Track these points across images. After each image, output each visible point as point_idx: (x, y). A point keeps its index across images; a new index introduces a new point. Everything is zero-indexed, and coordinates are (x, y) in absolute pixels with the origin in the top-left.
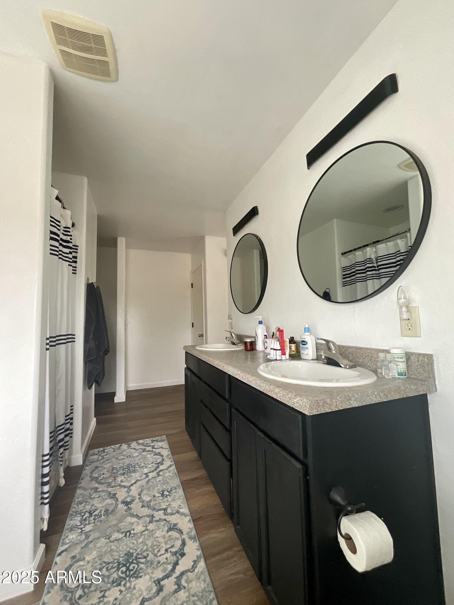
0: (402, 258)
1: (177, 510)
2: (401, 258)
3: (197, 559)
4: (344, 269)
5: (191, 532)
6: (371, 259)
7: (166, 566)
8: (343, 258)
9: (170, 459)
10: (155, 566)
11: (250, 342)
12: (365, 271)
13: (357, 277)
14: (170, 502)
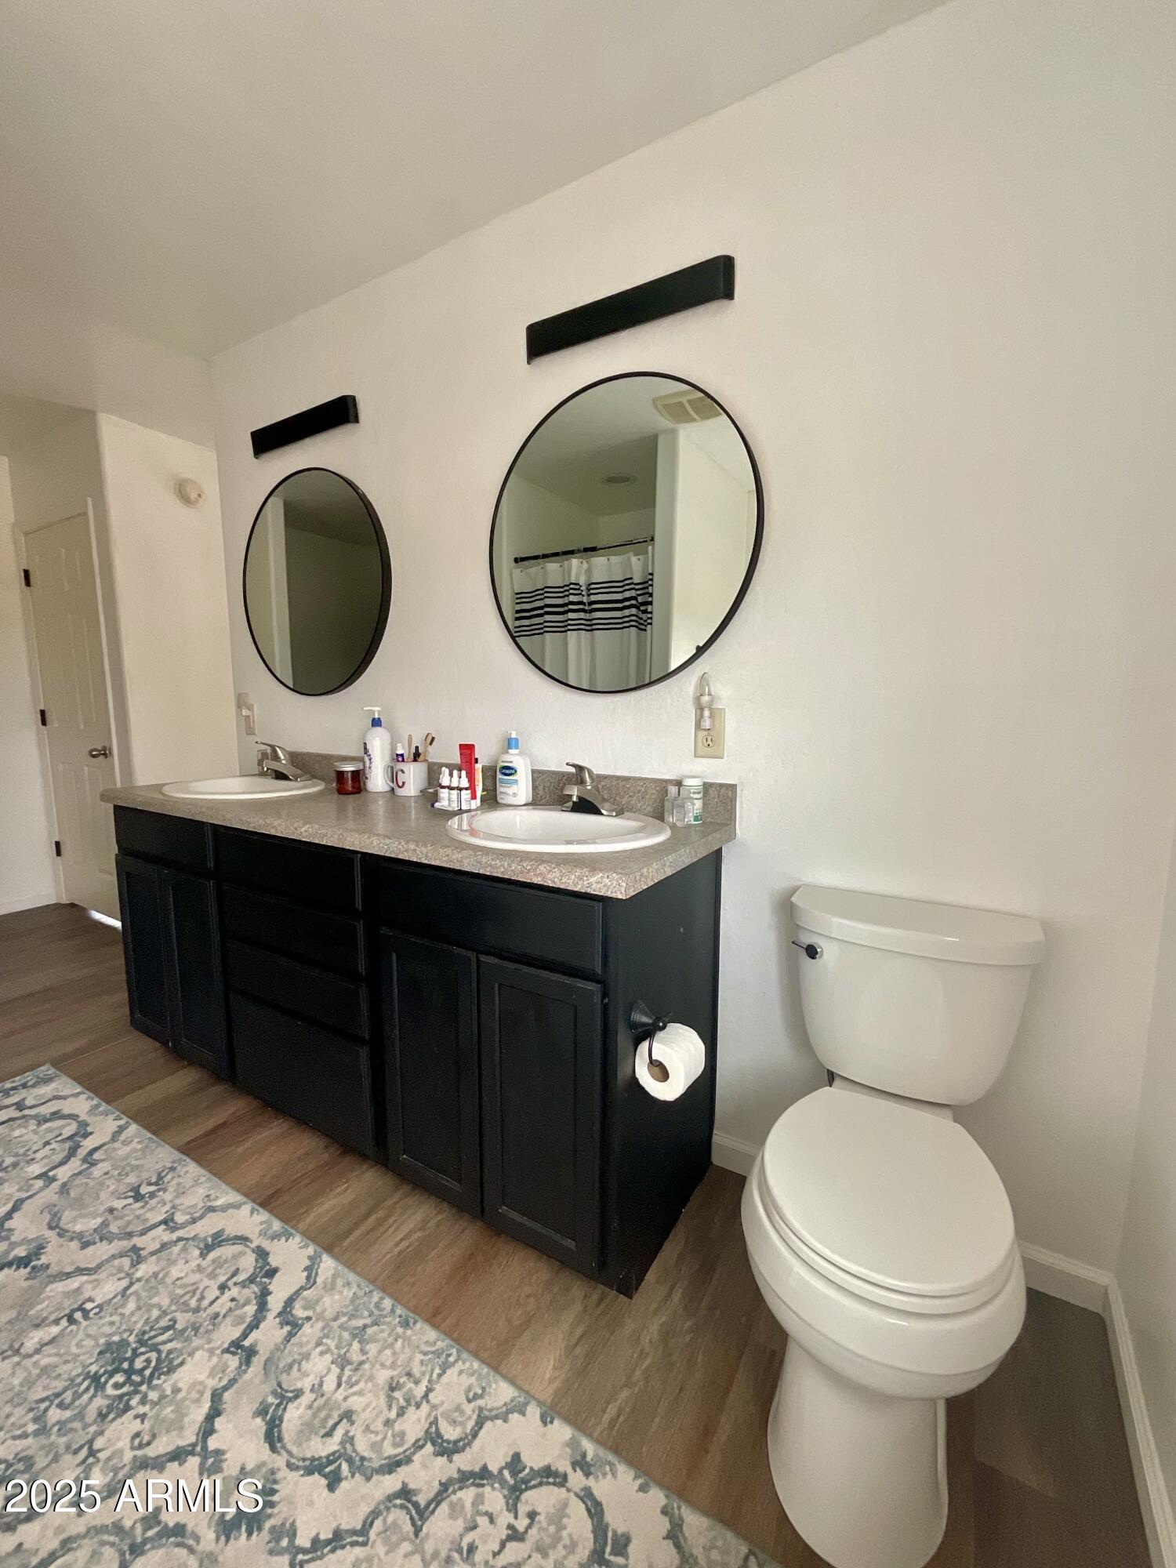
0: (634, 595)
1: (203, 1207)
2: (633, 593)
3: (311, 1262)
4: (520, 597)
5: (270, 1226)
6: (578, 584)
7: (238, 1312)
8: (517, 572)
9: (107, 1115)
10: (211, 1327)
11: (353, 772)
12: (565, 608)
13: (545, 622)
14: (171, 1201)
